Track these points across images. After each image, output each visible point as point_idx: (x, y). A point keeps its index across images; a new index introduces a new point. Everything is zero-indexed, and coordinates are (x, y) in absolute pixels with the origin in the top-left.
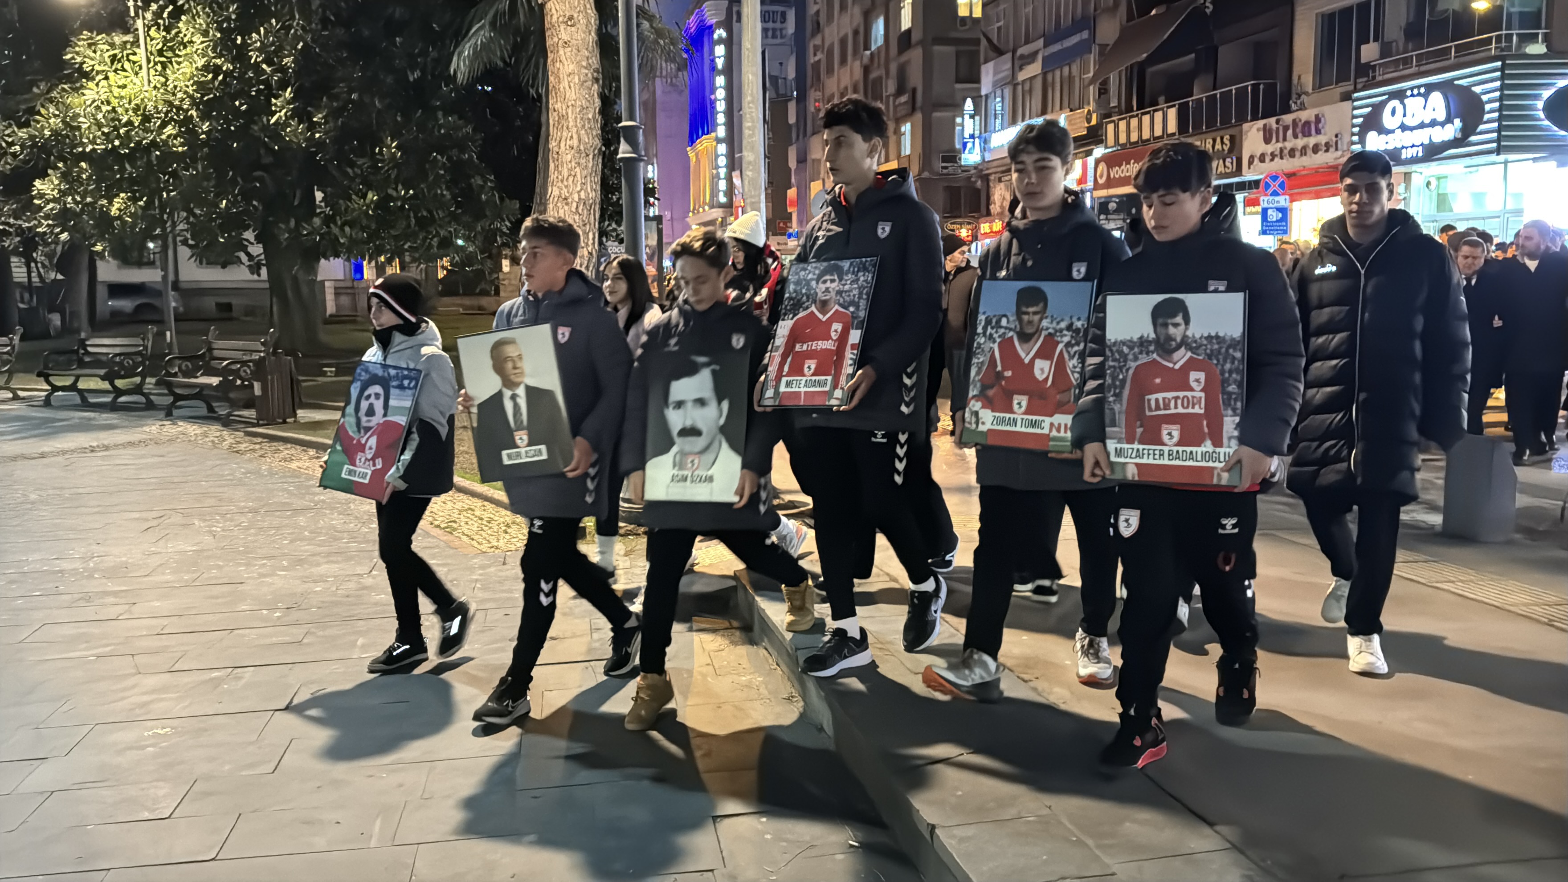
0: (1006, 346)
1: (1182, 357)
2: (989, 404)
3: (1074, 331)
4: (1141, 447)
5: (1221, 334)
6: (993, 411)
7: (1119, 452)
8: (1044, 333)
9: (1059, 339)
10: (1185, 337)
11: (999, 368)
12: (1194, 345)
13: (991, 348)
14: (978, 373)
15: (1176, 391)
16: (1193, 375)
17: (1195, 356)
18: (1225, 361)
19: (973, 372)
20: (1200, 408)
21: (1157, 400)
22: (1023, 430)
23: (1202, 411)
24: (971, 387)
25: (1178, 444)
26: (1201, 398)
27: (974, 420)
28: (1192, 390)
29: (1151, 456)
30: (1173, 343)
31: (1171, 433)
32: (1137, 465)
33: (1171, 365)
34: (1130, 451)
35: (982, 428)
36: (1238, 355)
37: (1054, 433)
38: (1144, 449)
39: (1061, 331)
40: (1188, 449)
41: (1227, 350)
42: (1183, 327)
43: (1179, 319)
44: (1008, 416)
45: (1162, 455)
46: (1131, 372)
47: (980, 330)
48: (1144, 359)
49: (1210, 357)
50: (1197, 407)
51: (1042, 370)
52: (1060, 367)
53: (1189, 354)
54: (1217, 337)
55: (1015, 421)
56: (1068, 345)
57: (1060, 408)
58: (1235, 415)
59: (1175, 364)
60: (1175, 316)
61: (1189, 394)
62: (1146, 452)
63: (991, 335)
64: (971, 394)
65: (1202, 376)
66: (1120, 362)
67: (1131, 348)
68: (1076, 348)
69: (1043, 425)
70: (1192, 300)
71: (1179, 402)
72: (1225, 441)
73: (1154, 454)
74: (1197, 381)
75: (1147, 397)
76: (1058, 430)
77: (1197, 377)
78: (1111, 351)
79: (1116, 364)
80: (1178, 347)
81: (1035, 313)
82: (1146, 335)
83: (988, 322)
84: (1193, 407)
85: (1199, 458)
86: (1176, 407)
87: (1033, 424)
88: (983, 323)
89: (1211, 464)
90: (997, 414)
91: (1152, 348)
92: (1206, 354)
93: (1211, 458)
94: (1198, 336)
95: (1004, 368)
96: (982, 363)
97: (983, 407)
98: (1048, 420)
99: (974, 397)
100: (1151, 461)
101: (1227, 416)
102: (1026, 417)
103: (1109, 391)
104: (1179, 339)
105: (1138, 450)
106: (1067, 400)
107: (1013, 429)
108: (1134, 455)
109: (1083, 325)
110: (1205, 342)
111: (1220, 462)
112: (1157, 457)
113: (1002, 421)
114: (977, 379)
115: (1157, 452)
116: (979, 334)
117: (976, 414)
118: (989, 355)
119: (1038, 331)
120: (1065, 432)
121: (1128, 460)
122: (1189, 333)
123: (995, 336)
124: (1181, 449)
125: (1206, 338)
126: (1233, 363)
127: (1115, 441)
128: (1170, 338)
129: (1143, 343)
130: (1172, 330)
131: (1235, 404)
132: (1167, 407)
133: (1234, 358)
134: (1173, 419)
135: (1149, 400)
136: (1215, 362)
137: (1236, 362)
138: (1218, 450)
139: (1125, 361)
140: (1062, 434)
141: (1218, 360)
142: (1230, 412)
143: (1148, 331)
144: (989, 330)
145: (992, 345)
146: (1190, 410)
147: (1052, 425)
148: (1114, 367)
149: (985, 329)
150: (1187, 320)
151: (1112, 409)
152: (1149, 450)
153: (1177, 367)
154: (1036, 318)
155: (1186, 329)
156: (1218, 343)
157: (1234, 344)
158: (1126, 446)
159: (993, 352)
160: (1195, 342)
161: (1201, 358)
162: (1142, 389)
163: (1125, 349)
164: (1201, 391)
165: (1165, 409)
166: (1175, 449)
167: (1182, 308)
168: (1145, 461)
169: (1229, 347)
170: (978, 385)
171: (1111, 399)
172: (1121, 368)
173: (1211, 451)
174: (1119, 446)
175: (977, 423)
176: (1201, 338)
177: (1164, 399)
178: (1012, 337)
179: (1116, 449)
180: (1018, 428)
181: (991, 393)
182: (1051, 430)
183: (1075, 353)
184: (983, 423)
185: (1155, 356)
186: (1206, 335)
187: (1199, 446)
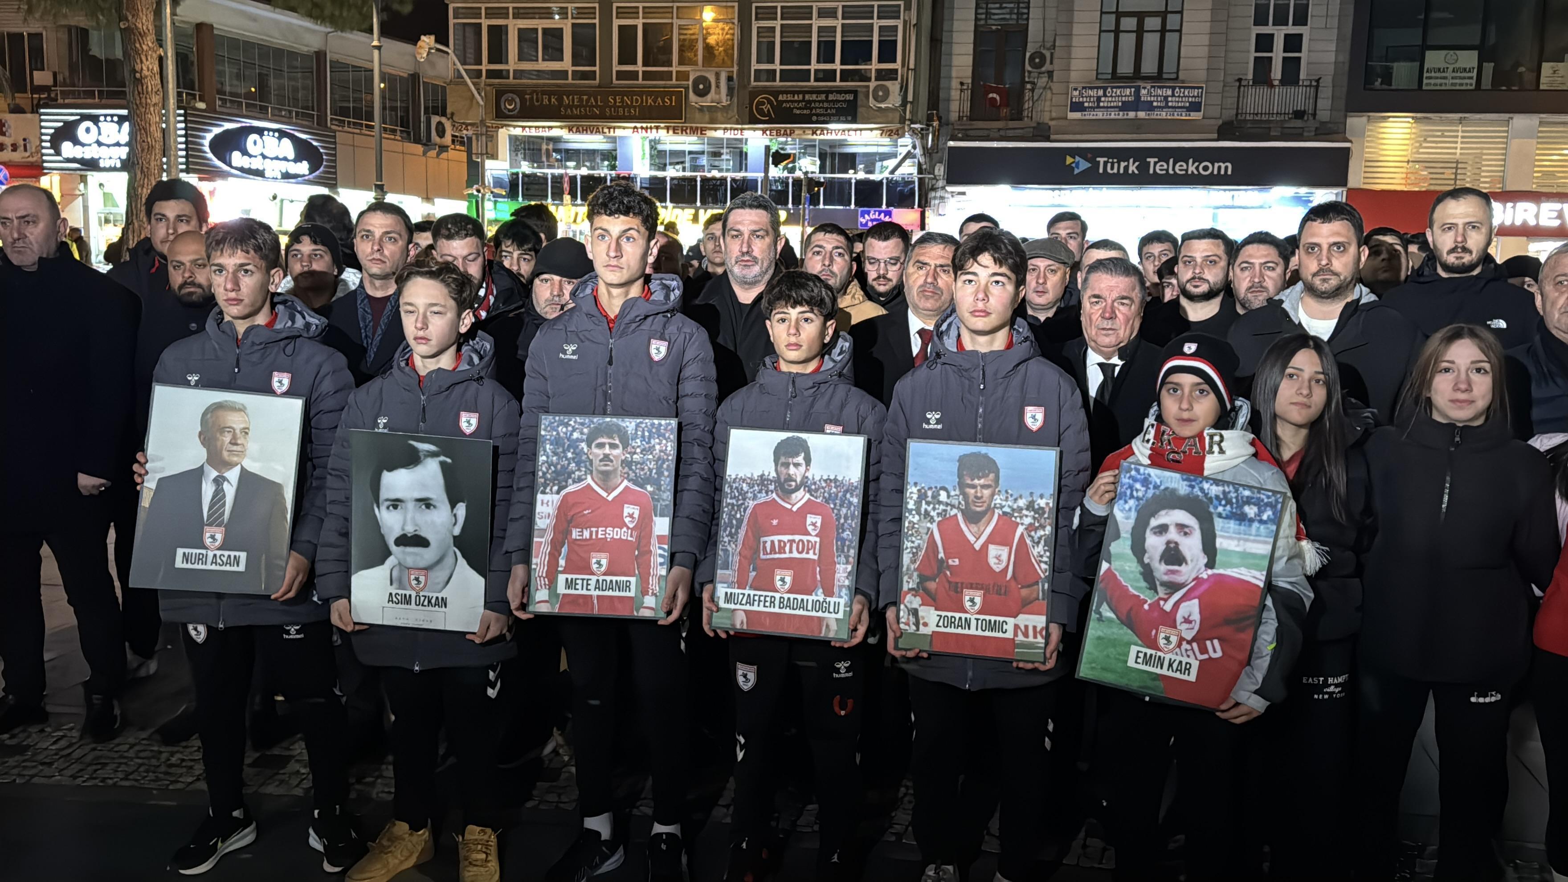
0: (947, 525)
1: (800, 498)
2: (932, 599)
3: (1036, 512)
4: (752, 593)
5: (840, 478)
6: (936, 609)
7: (729, 598)
8: (998, 512)
9: (1018, 520)
10: (805, 477)
11: (941, 555)
12: (813, 487)
13: (929, 529)
14: (913, 562)
15: (792, 534)
16: (810, 519)
17: (812, 498)
18: (841, 506)
19: (906, 558)
20: (815, 554)
21: (773, 542)
22: (980, 633)
23: (816, 557)
24: (905, 578)
25: (790, 591)
26: (816, 542)
27: (912, 619)
28: (809, 534)
29: (762, 604)
30: (793, 484)
31: (784, 578)
32: (745, 611)
33: (789, 506)
34: (741, 597)
35: (923, 630)
36: (855, 500)
37: (1020, 638)
38: (754, 595)
39: (1020, 509)
40: (799, 597)
41: (845, 496)
42: (802, 469)
43: (800, 459)
44: (957, 615)
45: (772, 602)
46: (749, 511)
47: (911, 505)
48: (763, 498)
49: (827, 501)
50: (811, 552)
51: (998, 558)
52: (1022, 554)
53: (808, 496)
54: (836, 480)
55: (968, 623)
56: (1030, 528)
57: (1024, 606)
58: (847, 563)
59: (793, 505)
60: (797, 455)
61: (805, 538)
62: (757, 598)
63: (927, 513)
64: (905, 588)
65: (818, 520)
66: (738, 500)
67: (751, 486)
68: (1041, 533)
69: (1005, 627)
70: (813, 439)
71: (794, 546)
72: (836, 590)
73: (765, 601)
74: (814, 524)
75: (762, 539)
76: (1026, 635)
77: (813, 520)
78: (731, 487)
79: (734, 501)
80: (797, 489)
81: (983, 487)
82: (766, 474)
83: (922, 496)
84: (808, 553)
85: (810, 608)
86: (791, 551)
87: (992, 626)
88: (915, 496)
89: (820, 614)
90: (943, 614)
91: (772, 487)
92: (824, 497)
93: (821, 609)
94: (817, 478)
95: (948, 555)
96: (918, 547)
97: (923, 604)
98: (1011, 621)
99: (910, 590)
100: (761, 608)
101: (839, 564)
102: (982, 617)
103: (725, 530)
104: (799, 480)
105: (749, 595)
106: (1034, 595)
107: (966, 632)
108: (744, 602)
109: (1047, 504)
110: (824, 485)
111: (829, 612)
112: (768, 604)
113: (951, 622)
114: (912, 567)
115: (768, 599)
116: (910, 511)
117: (915, 612)
118: (926, 537)
119: (990, 510)
120: (1035, 637)
121: (738, 607)
122: (809, 475)
123: (933, 513)
124: (792, 596)
125: (825, 481)
126: (849, 508)
127: (725, 585)
128: (790, 478)
129: (763, 481)
130: (792, 470)
131: (848, 551)
132: (782, 550)
133: (850, 503)
134: (785, 564)
135: (765, 542)
136: (832, 506)
137: (852, 508)
138: (828, 599)
139: (744, 499)
140: (1031, 639)
141: (835, 505)
142: (843, 559)
143: (770, 471)
144: (924, 506)
145: (929, 525)
146: (804, 555)
147: (1016, 627)
148: (733, 505)
149: (918, 503)
150: (808, 460)
151: (726, 551)
152: (760, 596)
153: (795, 509)
154: (987, 492)
155: (807, 470)
156: (836, 487)
157: (850, 489)
158: (737, 591)
159: (932, 532)
160: (815, 483)
161: (819, 500)
162: (758, 529)
163: (745, 487)
164: (816, 536)
165: (780, 553)
166: (786, 596)
167: (804, 448)
168: (755, 608)
169: (846, 491)
170: (915, 574)
171: (726, 539)
172: (739, 506)
173: (821, 600)
174: (729, 591)
175: (917, 624)
176: (820, 481)
177: (780, 541)
178: (956, 515)
179: (726, 593)
180: (973, 631)
181: (932, 585)
182: (1016, 634)
183: (1040, 538)
184: (925, 625)
185: (774, 495)
186: (825, 477)
187: (811, 595)
